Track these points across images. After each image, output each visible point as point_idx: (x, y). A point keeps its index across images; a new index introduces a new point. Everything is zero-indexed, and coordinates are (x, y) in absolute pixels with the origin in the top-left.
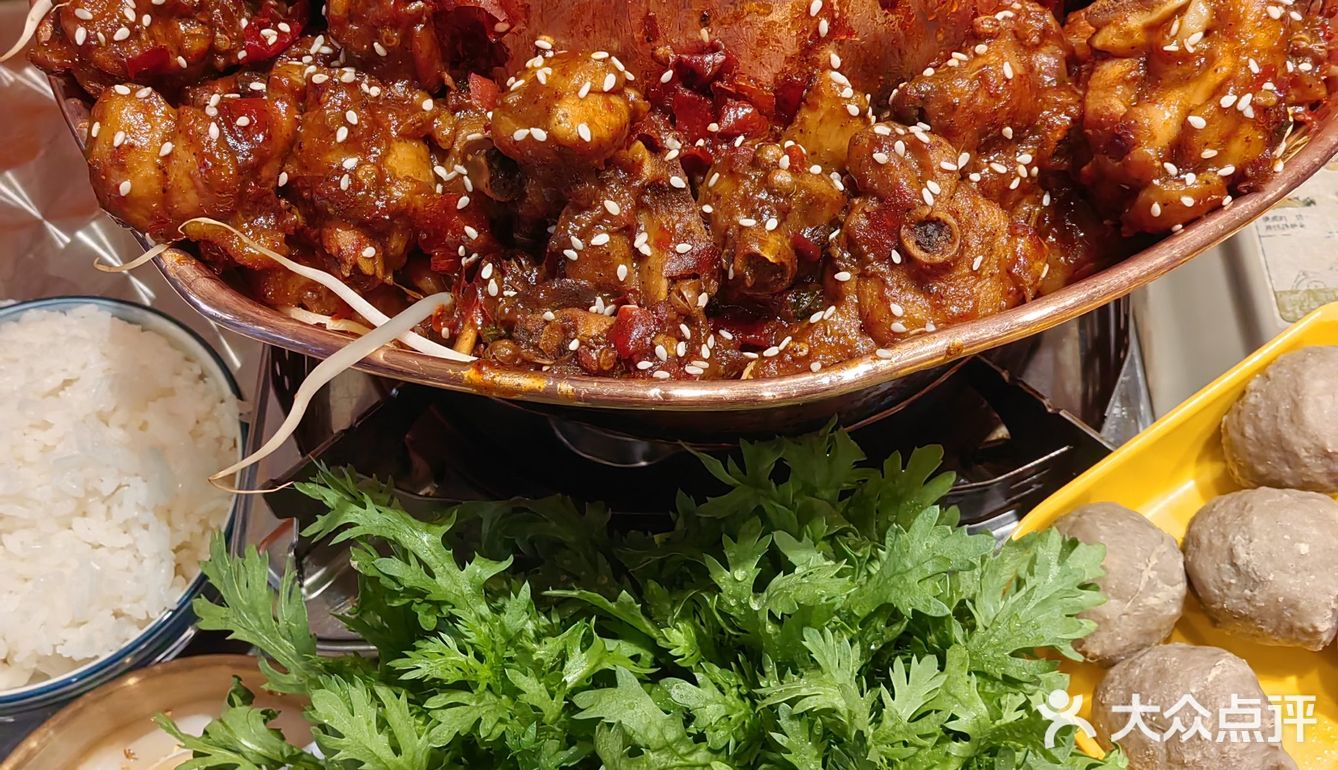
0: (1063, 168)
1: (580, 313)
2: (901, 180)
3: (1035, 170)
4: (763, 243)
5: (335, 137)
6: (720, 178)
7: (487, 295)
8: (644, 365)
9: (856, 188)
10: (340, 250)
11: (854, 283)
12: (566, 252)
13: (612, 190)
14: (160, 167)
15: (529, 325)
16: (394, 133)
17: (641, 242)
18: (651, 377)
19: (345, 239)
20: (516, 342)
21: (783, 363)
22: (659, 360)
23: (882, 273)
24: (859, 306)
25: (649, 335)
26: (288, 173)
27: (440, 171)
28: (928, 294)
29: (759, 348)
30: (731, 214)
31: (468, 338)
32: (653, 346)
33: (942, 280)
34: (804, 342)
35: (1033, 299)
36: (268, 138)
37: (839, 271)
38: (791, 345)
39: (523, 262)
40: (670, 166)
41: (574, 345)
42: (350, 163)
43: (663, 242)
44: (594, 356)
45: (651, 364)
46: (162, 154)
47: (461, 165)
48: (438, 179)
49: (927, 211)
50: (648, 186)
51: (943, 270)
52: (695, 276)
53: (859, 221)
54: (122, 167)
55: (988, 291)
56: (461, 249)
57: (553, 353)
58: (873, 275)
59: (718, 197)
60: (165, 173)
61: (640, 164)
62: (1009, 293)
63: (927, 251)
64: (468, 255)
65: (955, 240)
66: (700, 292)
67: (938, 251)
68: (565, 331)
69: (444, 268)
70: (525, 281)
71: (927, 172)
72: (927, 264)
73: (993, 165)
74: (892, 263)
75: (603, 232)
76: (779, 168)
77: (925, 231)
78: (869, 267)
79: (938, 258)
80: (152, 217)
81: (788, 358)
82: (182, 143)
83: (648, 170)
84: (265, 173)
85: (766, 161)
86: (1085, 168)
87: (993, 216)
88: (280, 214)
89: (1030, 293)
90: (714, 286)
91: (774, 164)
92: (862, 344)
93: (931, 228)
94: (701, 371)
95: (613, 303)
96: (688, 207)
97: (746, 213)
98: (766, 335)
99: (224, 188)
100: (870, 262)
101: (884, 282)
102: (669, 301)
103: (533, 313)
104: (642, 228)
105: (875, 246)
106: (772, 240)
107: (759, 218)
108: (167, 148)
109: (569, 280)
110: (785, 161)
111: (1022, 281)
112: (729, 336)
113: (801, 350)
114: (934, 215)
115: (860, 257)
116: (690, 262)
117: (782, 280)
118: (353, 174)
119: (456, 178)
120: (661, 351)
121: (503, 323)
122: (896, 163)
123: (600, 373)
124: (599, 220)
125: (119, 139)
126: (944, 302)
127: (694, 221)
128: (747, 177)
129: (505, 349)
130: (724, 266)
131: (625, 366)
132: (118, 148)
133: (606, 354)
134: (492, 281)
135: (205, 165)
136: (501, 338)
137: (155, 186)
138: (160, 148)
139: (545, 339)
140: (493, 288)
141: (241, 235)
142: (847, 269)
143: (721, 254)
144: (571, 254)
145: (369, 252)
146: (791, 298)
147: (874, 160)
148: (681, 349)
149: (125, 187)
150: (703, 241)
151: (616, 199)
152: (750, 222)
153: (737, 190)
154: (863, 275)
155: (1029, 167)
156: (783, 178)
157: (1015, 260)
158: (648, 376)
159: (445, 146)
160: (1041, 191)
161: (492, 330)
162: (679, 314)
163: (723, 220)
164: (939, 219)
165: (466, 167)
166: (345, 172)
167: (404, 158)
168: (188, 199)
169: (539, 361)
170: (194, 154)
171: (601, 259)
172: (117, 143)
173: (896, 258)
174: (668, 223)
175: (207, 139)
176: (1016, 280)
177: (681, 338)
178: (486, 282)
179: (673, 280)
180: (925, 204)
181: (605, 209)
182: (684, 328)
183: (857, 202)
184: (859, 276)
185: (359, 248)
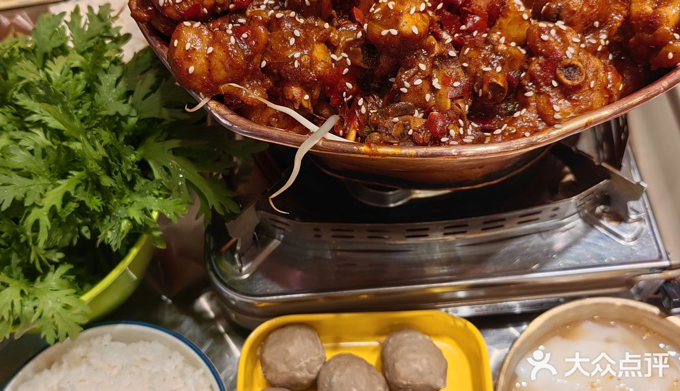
0: (619, 41)
1: (411, 117)
2: (556, 47)
3: (607, 42)
4: (497, 78)
5: (289, 43)
6: (470, 50)
7: (361, 114)
8: (444, 139)
9: (532, 52)
10: (294, 97)
11: (534, 97)
12: (401, 89)
13: (421, 59)
14: (207, 59)
15: (386, 125)
16: (315, 40)
17: (436, 83)
18: (448, 144)
19: (295, 91)
20: (380, 133)
21: (505, 136)
22: (451, 137)
23: (548, 92)
24: (537, 108)
25: (445, 125)
26: (266, 61)
27: (334, 56)
28: (570, 100)
29: (491, 130)
30: (478, 66)
31: (353, 134)
32: (448, 130)
33: (576, 94)
34: (513, 126)
35: (618, 100)
36: (257, 43)
37: (527, 92)
38: (508, 128)
39: (376, 97)
40: (447, 46)
41: (410, 132)
42: (297, 55)
43: (446, 82)
44: (421, 137)
45: (448, 139)
46: (208, 53)
47: (344, 53)
48: (333, 61)
49: (569, 61)
50: (437, 57)
51: (577, 88)
52: (462, 97)
53: (536, 67)
54: (190, 60)
55: (596, 97)
56: (344, 93)
57: (398, 137)
58: (544, 93)
59: (470, 59)
60: (210, 62)
61: (433, 46)
62: (606, 98)
63: (570, 80)
64: (347, 97)
65: (582, 74)
66: (466, 104)
67: (575, 80)
68: (404, 126)
69: (335, 103)
70: (377, 106)
71: (566, 43)
72: (570, 86)
73: (590, 40)
74: (553, 87)
75: (418, 78)
76: (499, 43)
77: (568, 70)
78: (542, 89)
79: (576, 83)
80: (203, 84)
81: (507, 134)
82: (217, 47)
83: (437, 49)
84: (255, 60)
85: (493, 40)
86: (631, 40)
87: (596, 63)
88: (262, 80)
89: (616, 97)
90: (470, 101)
91: (496, 42)
92: (541, 126)
93: (571, 69)
94: (471, 141)
95: (423, 112)
96: (456, 65)
97: (485, 65)
98: (493, 124)
99: (239, 67)
100: (542, 87)
101: (549, 96)
102: (452, 109)
103: (386, 119)
104: (435, 76)
105: (544, 79)
106: (500, 76)
107: (492, 66)
108: (211, 50)
109: (403, 103)
110: (503, 40)
111: (612, 92)
112: (476, 126)
113: (513, 130)
114: (572, 63)
115: (537, 84)
116: (460, 90)
117: (503, 96)
118: (299, 60)
119: (341, 60)
120: (452, 132)
121: (373, 125)
122: (552, 39)
123: (424, 145)
124: (416, 73)
125: (188, 47)
126: (578, 103)
127: (460, 70)
128: (484, 49)
129: (376, 136)
130: (476, 91)
131: (435, 141)
132: (188, 51)
133: (427, 136)
134: (363, 106)
135: (230, 56)
136: (372, 132)
137: (205, 68)
138: (207, 50)
139: (395, 131)
140: (363, 110)
141: (246, 90)
142: (531, 90)
143: (473, 86)
144: (404, 90)
145: (307, 97)
146: (503, 106)
147: (542, 39)
148: (461, 131)
149: (191, 69)
150: (464, 79)
151: (423, 63)
152: (489, 69)
153: (480, 55)
154: (539, 93)
155: (605, 40)
156: (502, 47)
157: (608, 82)
158: (447, 144)
159: (335, 45)
160: (608, 52)
161: (368, 129)
162: (457, 115)
163: (474, 69)
164: (574, 65)
165: (347, 54)
166: (296, 59)
167: (319, 51)
168: (221, 74)
169: (392, 141)
170: (224, 51)
171: (417, 92)
172: (187, 48)
173: (555, 84)
174: (448, 73)
175: (230, 43)
176: (609, 91)
177: (460, 126)
178: (360, 107)
179: (452, 99)
180: (568, 58)
181: (419, 68)
182: (460, 121)
183: (533, 59)
184: (537, 93)
185: (302, 95)
